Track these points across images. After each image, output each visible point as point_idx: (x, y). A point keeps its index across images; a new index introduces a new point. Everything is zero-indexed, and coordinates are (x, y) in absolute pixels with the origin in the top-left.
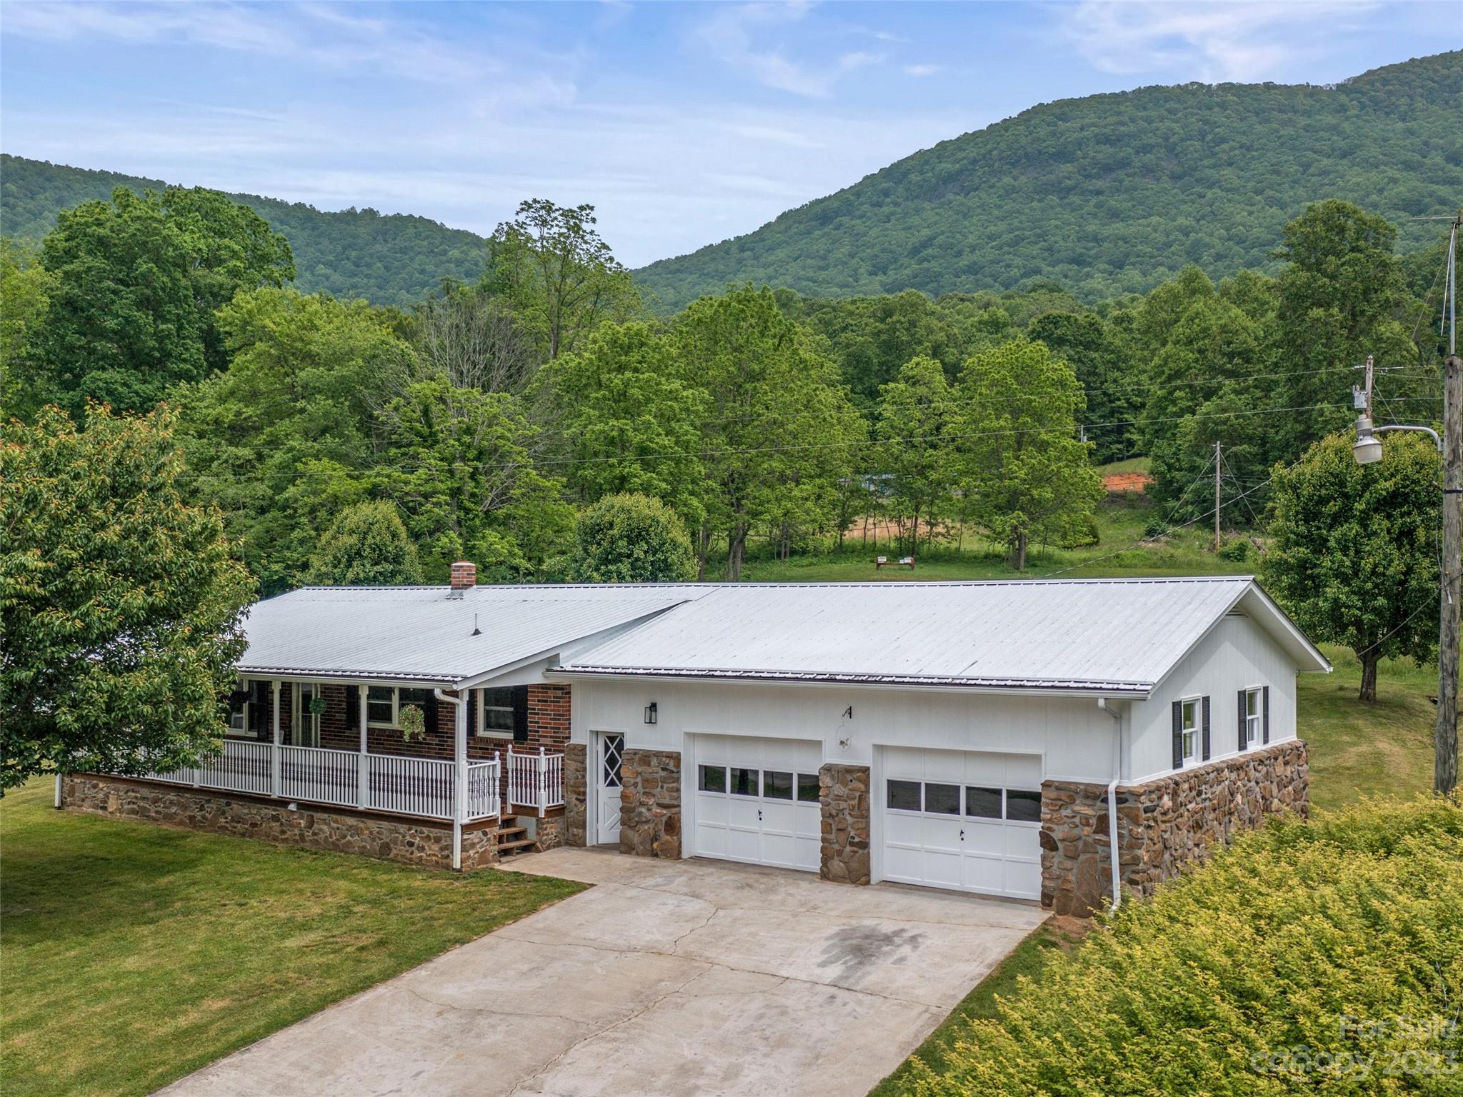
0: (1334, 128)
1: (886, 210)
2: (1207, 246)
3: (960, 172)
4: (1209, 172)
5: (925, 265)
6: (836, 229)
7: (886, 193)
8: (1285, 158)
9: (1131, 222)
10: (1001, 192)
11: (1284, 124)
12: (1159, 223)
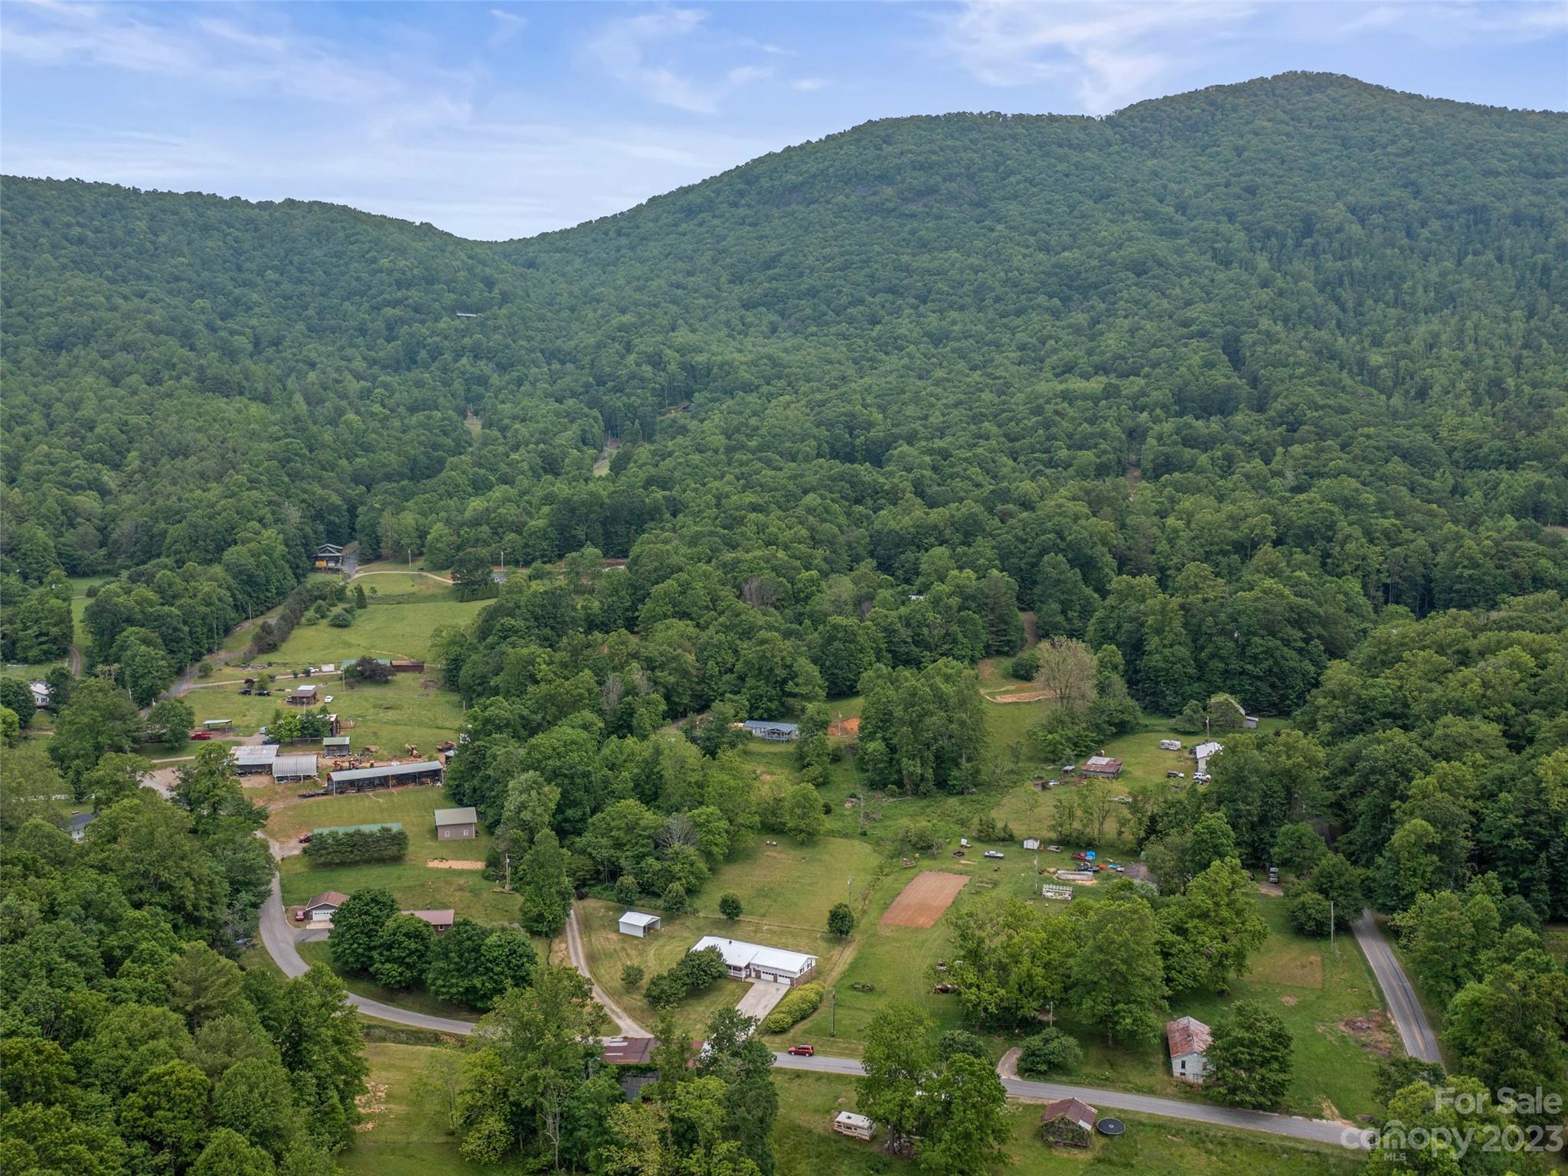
0: (1096, 168)
1: (741, 211)
2: (990, 288)
3: (803, 184)
4: (998, 204)
5: (775, 284)
6: (700, 225)
7: (741, 194)
8: (1057, 197)
9: (935, 254)
10: (836, 209)
11: (1060, 160)
12: (956, 259)
